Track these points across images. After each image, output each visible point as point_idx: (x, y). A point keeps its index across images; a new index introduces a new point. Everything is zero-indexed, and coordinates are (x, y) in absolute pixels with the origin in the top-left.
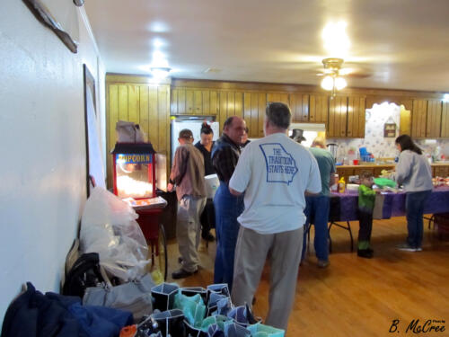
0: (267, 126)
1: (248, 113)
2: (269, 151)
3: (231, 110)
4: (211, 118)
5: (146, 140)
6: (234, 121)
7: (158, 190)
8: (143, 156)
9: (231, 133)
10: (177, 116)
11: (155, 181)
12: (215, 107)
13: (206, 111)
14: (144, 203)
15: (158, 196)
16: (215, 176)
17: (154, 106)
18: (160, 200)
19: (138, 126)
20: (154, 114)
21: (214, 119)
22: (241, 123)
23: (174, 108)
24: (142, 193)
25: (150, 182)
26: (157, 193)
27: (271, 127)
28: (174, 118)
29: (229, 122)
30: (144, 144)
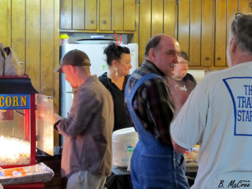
0: (234, 50)
1: (184, 29)
2: (239, 89)
3: (157, 24)
4: (125, 37)
5: (20, 72)
6: (162, 43)
7: (40, 152)
8: (15, 98)
9: (159, 60)
10: (70, 34)
11: (34, 139)
12: (132, 19)
13: (117, 26)
14: (17, 174)
15: (38, 162)
16: (132, 130)
17: (34, 18)
18: (42, 169)
19: (8, 50)
20: (34, 30)
21: (130, 38)
22: (173, 45)
23: (67, 21)
24: (13, 158)
25: (27, 139)
26: (38, 157)
27: (240, 53)
28: (65, 36)
29: (155, 43)
30: (17, 78)
